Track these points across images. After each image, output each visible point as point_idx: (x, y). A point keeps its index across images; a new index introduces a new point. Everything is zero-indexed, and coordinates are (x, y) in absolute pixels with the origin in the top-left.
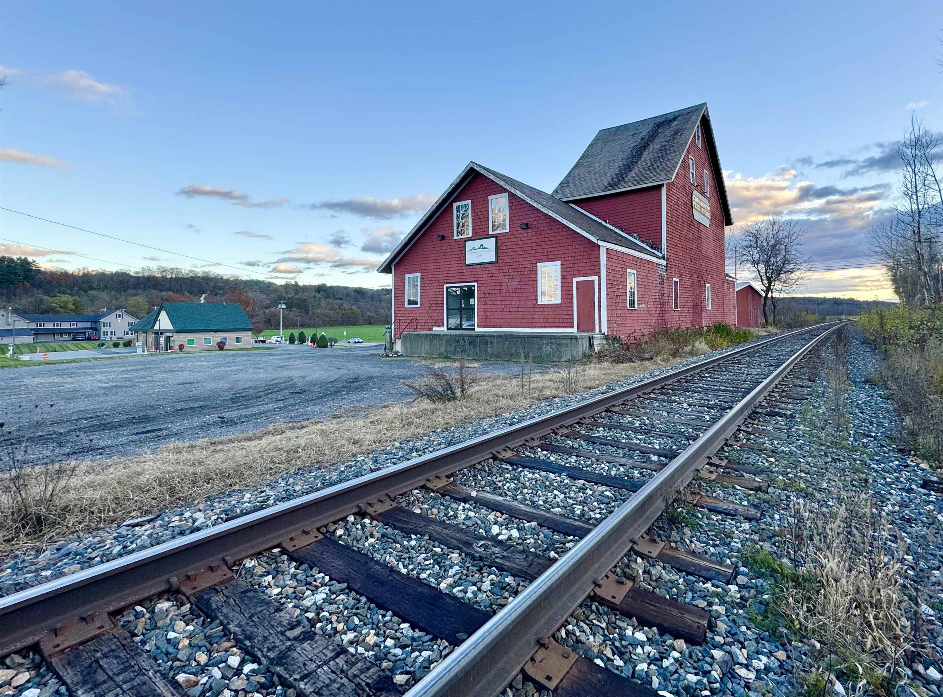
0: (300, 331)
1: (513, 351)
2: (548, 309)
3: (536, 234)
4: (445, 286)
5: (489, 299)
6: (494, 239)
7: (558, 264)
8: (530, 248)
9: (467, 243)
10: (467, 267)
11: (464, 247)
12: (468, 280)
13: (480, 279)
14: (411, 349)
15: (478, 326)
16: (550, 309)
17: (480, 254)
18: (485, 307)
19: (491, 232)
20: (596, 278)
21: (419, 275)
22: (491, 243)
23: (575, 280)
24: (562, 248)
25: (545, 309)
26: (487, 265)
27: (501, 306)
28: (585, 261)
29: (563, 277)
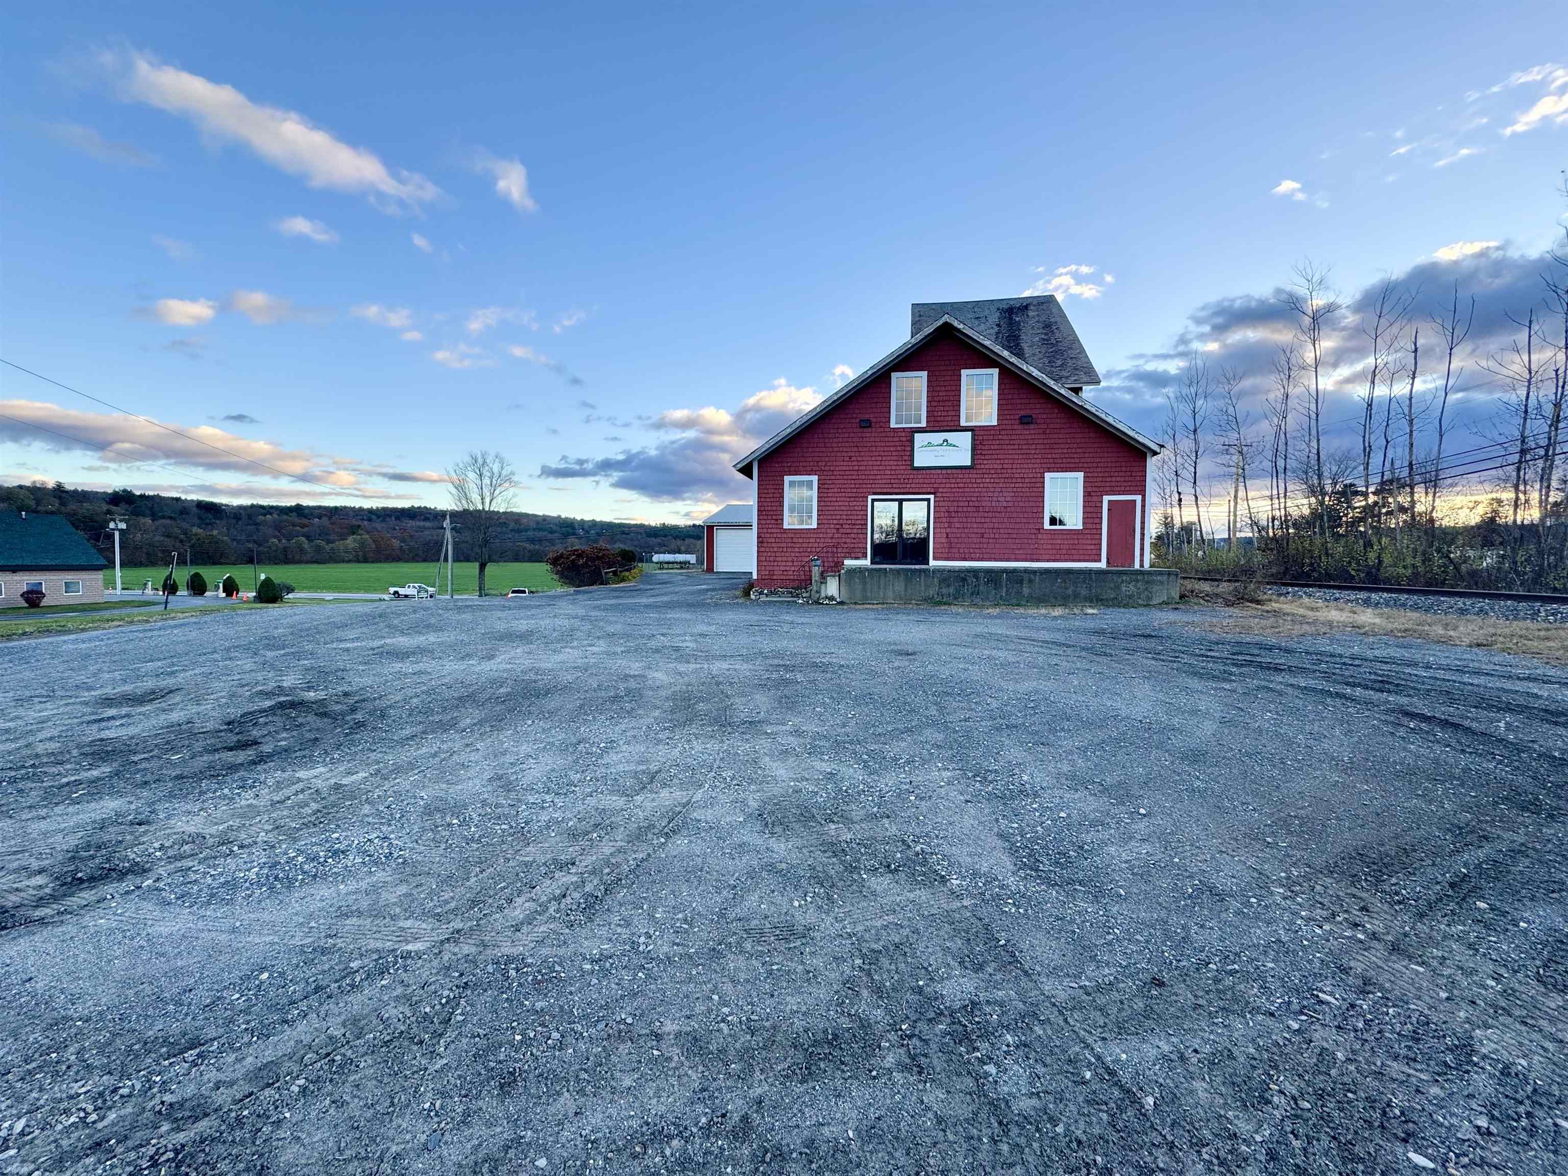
0: (194, 570)
1: (1070, 592)
2: (1061, 536)
3: (1044, 433)
4: (870, 498)
5: (956, 520)
6: (970, 433)
7: (1080, 475)
8: (1033, 452)
9: (917, 436)
10: (915, 472)
11: (912, 441)
12: (917, 491)
13: (940, 490)
14: (864, 590)
15: (935, 559)
16: (1065, 537)
17: (941, 453)
18: (948, 530)
19: (963, 423)
20: (1138, 498)
21: (815, 478)
22: (964, 440)
23: (1106, 499)
24: (1087, 455)
25: (1056, 536)
26: (954, 471)
27: (979, 531)
28: (1123, 474)
29: (1087, 494)
